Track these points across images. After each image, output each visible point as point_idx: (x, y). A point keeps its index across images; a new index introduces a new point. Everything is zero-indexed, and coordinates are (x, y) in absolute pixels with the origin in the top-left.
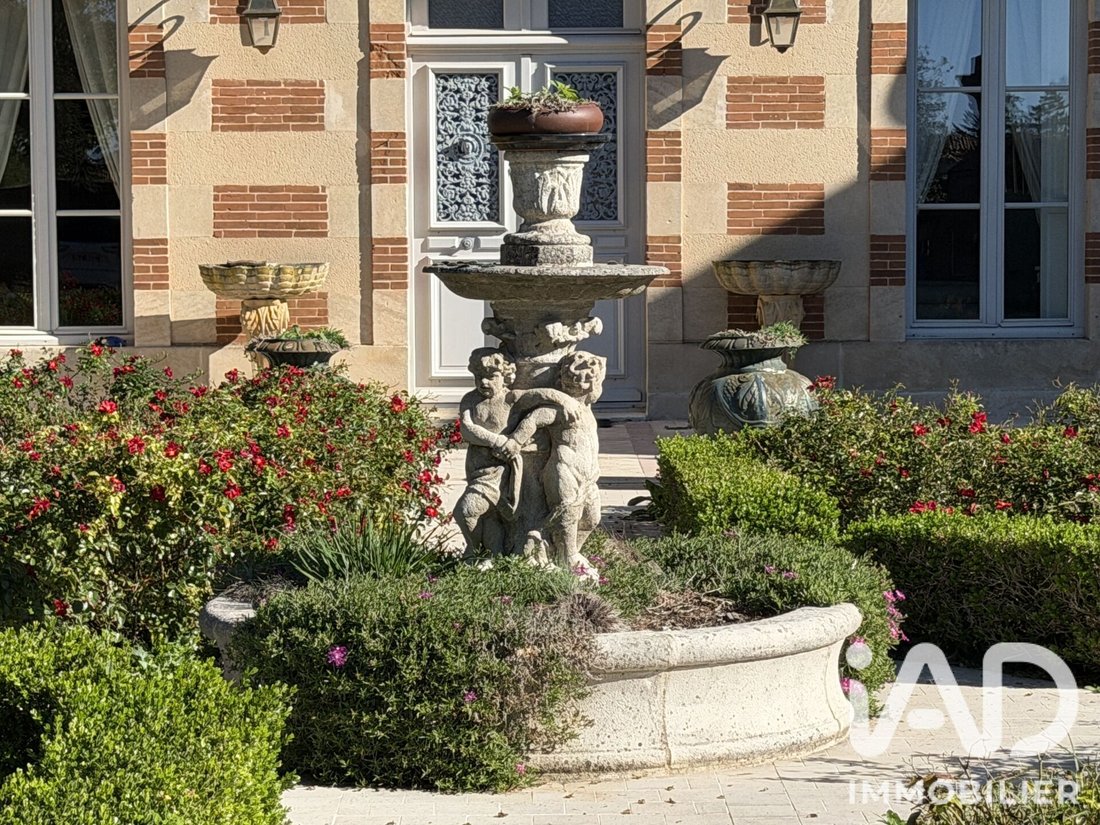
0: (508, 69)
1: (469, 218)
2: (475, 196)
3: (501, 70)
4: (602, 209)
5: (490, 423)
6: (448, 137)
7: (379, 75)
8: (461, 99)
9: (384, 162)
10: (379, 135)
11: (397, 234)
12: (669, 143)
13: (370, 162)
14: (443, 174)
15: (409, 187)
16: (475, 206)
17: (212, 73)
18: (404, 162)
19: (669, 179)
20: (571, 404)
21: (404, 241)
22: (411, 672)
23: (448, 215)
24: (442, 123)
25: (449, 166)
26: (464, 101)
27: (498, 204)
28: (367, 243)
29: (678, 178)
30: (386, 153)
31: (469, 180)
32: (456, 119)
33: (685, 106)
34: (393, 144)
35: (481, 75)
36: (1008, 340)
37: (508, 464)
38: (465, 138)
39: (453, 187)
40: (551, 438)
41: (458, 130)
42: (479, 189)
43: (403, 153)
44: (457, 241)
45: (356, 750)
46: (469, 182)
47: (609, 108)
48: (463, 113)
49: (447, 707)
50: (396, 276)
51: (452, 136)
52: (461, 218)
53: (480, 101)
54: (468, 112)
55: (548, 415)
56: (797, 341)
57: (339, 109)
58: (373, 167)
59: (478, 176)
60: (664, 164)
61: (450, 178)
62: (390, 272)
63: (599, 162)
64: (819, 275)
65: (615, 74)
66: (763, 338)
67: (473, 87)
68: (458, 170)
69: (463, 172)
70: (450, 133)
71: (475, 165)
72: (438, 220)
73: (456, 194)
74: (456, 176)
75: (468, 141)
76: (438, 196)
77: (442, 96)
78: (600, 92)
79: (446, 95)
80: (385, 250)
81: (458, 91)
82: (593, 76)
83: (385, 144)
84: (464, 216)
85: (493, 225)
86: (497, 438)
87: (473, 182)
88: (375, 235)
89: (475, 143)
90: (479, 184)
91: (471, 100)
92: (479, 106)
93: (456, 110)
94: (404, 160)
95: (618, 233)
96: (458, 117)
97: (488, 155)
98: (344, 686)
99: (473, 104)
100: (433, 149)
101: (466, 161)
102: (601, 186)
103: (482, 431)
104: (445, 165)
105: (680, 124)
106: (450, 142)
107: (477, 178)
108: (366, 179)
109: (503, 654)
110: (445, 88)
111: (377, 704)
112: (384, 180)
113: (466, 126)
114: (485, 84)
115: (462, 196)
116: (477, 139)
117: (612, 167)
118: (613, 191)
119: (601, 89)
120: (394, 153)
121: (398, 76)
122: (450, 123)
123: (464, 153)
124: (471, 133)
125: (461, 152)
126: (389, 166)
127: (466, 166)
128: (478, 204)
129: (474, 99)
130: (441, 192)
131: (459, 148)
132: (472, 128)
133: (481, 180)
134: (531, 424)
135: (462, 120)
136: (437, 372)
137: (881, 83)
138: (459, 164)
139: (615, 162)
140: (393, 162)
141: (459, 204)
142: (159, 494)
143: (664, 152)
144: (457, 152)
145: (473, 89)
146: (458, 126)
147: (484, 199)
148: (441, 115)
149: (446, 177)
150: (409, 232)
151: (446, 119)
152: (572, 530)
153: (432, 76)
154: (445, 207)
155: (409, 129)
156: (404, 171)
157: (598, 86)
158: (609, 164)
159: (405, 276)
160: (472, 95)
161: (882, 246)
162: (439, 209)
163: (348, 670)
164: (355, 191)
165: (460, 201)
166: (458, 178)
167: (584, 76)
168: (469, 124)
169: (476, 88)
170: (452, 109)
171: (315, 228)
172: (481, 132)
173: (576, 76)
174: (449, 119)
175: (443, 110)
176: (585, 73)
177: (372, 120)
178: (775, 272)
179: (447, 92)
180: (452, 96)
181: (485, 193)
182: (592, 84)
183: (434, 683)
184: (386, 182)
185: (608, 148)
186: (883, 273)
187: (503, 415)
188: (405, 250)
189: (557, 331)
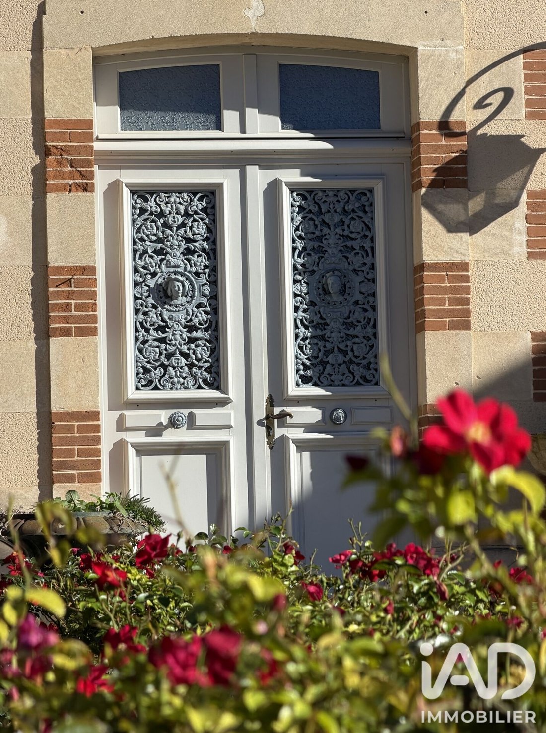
1: (179, 386)
2: (186, 356)
3: (220, 185)
4: (358, 371)
6: (149, 276)
7: (59, 189)
8: (166, 225)
9: (67, 307)
10: (60, 270)
11: (86, 406)
12: (452, 279)
13: (47, 308)
14: (143, 327)
15: (100, 342)
16: (186, 369)
18: (94, 307)
19: (454, 326)
21: (95, 415)
23: (150, 382)
24: (140, 258)
25: (151, 314)
26: (171, 228)
27: (218, 366)
28: (46, 419)
29: (466, 326)
30: (69, 295)
31: (178, 335)
32: (158, 252)
34: (79, 283)
35: (193, 191)
38: (173, 276)
39: (156, 343)
41: (163, 267)
42: (193, 346)
43: (93, 295)
44: (163, 416)
46: (178, 337)
47: (365, 236)
48: (169, 243)
50: (85, 465)
51: (154, 275)
52: (169, 385)
53: (191, 228)
54: (176, 242)
58: (51, 314)
59: (191, 328)
60: (447, 307)
61: (152, 332)
62: (76, 458)
63: (352, 307)
65: (371, 191)
67: (182, 208)
68: (163, 320)
69: (170, 323)
70: (152, 270)
71: (187, 314)
72: (137, 388)
73: (161, 354)
74: (162, 329)
75: (178, 281)
76: (136, 356)
77: (140, 222)
78: (352, 215)
79: (146, 220)
80: (70, 429)
81: (162, 214)
82: (341, 194)
83: (68, 282)
84: (173, 383)
85: (215, 394)
87: (184, 336)
88: (54, 409)
89: (187, 284)
90: (191, 340)
91: (178, 228)
92: (190, 234)
93: (160, 240)
94: (95, 304)
95: (379, 403)
96: (162, 249)
97: (205, 301)
99: (182, 231)
100: (129, 291)
101: (174, 309)
102: (356, 340)
104: (145, 314)
105: (467, 253)
106: (152, 283)
107: (189, 332)
108: (44, 330)
110: (143, 211)
112: (66, 333)
113: (174, 262)
114: (198, 205)
115: (169, 356)
116: (188, 279)
117: (370, 314)
118: (372, 346)
119: (353, 211)
120: (81, 294)
121: (85, 190)
122: (151, 257)
123: (171, 298)
124: (180, 270)
125: (167, 296)
126: (74, 313)
127: (174, 315)
128: (191, 366)
129: (183, 225)
130: (141, 351)
131: (165, 291)
132: (182, 265)
133: (194, 334)
135: (167, 253)
138: (165, 312)
139: (374, 309)
140: (79, 307)
141: (164, 367)
143: (445, 290)
144: (162, 295)
145: (182, 212)
146: (162, 260)
147: (198, 360)
148: (139, 246)
149: (147, 331)
150: (102, 403)
151: (145, 252)
153: (126, 193)
154: (146, 371)
155: (100, 263)
156: (94, 319)
157: (349, 208)
158: (365, 310)
159: (97, 464)
160: (180, 220)
162: (137, 374)
165: (166, 363)
166: (164, 332)
167: (331, 194)
168: (177, 258)
169: (186, 210)
170: (154, 238)
172: (194, 270)
173: (320, 194)
174: (150, 251)
175: (142, 239)
176: (332, 190)
177: (49, 249)
179: (146, 216)
180: (153, 221)
181: (203, 352)
182: (342, 204)
184: (71, 335)
185: (363, 290)
188: (97, 428)
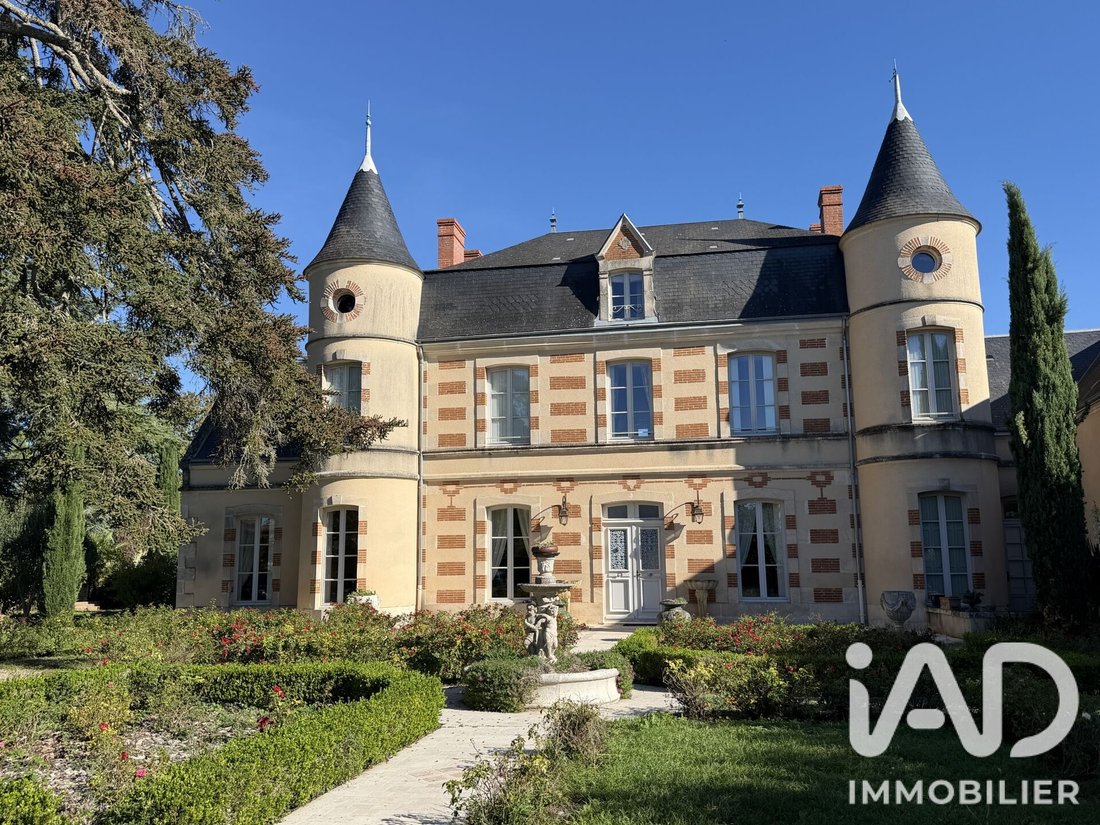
0: (629, 529)
2: (621, 562)
3: (627, 529)
4: (655, 566)
5: (531, 622)
6: (613, 547)
7: (595, 531)
8: (617, 537)
9: (597, 554)
10: (595, 546)
11: (600, 573)
12: (671, 548)
13: (593, 554)
15: (603, 561)
17: (552, 531)
18: (602, 554)
19: (672, 558)
20: (549, 617)
21: (602, 574)
22: (497, 683)
23: (614, 568)
25: (614, 554)
27: (627, 565)
28: (592, 575)
30: (597, 551)
32: (615, 542)
33: (675, 538)
34: (599, 549)
35: (622, 530)
36: (768, 603)
37: (535, 632)
39: (615, 560)
40: (545, 625)
43: (602, 551)
44: (616, 574)
45: (485, 702)
47: (656, 539)
49: (504, 692)
50: (600, 584)
54: (619, 540)
55: (544, 620)
56: (685, 603)
57: (584, 540)
59: (622, 557)
60: (670, 554)
62: (598, 583)
64: (711, 584)
66: (675, 602)
67: (620, 533)
68: (616, 555)
69: (618, 556)
71: (621, 554)
72: (611, 569)
73: (616, 562)
74: (616, 557)
75: (619, 548)
76: (611, 562)
79: (613, 536)
80: (597, 577)
81: (615, 535)
83: (597, 549)
84: (618, 568)
85: (626, 570)
86: (532, 626)
87: (620, 559)
88: (594, 573)
90: (622, 559)
91: (619, 537)
92: (621, 538)
93: (616, 540)
95: (659, 572)
97: (624, 551)
98: (482, 686)
100: (610, 550)
103: (529, 624)
105: (674, 543)
108: (592, 558)
109: (518, 678)
110: (612, 534)
111: (489, 691)
112: (596, 558)
113: (618, 544)
114: (623, 533)
115: (618, 562)
116: (621, 547)
117: (657, 555)
118: (657, 561)
119: (654, 534)
120: (599, 551)
121: (600, 531)
124: (619, 546)
127: (618, 554)
132: (620, 544)
134: (540, 622)
135: (617, 542)
136: (611, 610)
137: (727, 532)
140: (599, 554)
142: (470, 640)
144: (616, 551)
146: (616, 544)
149: (613, 557)
150: (603, 572)
151: (613, 542)
152: (550, 649)
153: (609, 531)
154: (613, 565)
155: (603, 544)
156: (602, 556)
159: (602, 584)
160: (620, 535)
161: (731, 578)
162: (611, 566)
163: (483, 682)
164: (589, 561)
165: (617, 564)
170: (614, 539)
171: (578, 572)
173: (647, 530)
175: (612, 539)
176: (649, 529)
177: (593, 542)
178: (699, 583)
181: (623, 562)
182: (651, 532)
183: (502, 685)
185: (655, 550)
186: (732, 583)
187: (534, 620)
188: (602, 577)
189: (545, 600)
